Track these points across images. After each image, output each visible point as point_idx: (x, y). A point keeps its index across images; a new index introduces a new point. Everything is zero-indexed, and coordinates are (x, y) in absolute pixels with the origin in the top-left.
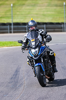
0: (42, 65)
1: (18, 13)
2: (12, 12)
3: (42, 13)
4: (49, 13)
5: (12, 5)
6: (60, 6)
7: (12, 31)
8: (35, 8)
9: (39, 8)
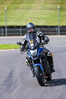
0: (40, 65)
1: (12, 16)
2: (6, 15)
3: (36, 16)
4: (43, 16)
5: (6, 8)
6: (54, 9)
7: (6, 34)
8: (29, 11)
9: (34, 11)
